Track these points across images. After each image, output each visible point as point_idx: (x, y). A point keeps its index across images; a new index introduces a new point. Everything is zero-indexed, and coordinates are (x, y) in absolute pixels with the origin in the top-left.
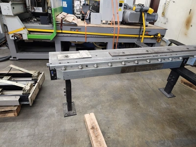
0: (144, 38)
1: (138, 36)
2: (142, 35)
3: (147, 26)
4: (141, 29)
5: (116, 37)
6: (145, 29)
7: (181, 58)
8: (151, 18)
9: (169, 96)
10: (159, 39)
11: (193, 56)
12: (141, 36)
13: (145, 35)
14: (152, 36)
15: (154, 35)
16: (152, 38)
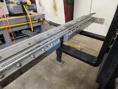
0: (32, 23)
1: (27, 23)
2: (29, 21)
3: (31, 14)
4: (26, 17)
5: (8, 28)
6: (30, 17)
7: (59, 40)
8: (31, 8)
9: (61, 64)
10: (42, 22)
11: (65, 35)
12: (29, 23)
13: (32, 21)
14: (37, 21)
15: (38, 20)
16: (38, 22)
